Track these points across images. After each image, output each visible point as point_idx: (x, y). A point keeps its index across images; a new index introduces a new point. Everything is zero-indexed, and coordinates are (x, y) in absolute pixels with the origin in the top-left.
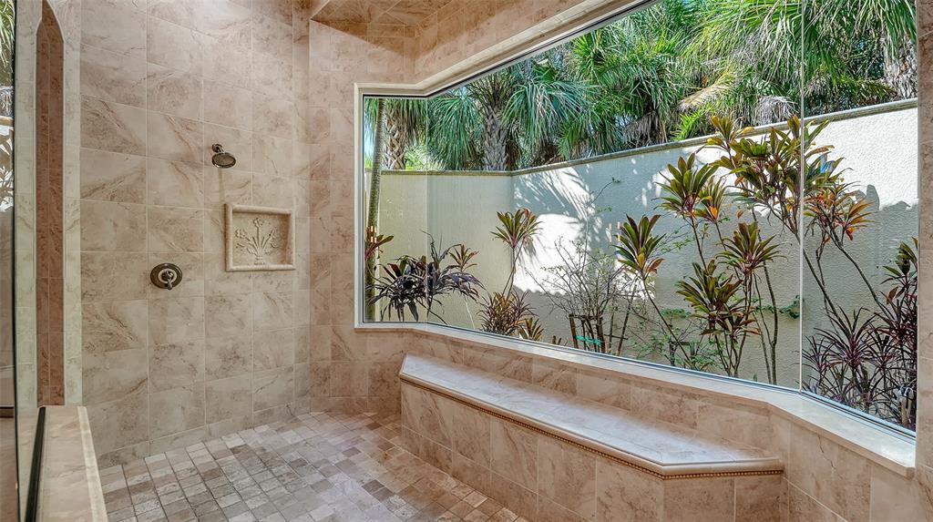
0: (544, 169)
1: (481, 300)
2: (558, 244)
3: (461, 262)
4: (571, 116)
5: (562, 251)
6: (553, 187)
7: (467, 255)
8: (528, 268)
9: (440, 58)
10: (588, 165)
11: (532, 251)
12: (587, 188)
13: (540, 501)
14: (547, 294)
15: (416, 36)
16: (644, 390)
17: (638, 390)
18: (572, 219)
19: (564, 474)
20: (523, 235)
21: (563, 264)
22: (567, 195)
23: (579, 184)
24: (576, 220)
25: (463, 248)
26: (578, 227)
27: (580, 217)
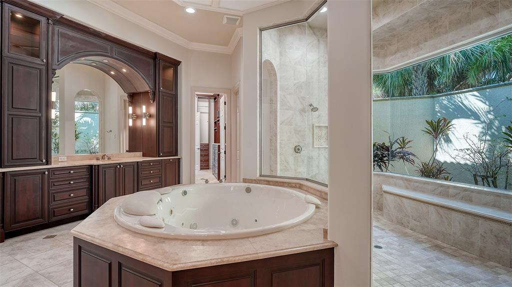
0: (456, 94)
1: (416, 164)
2: (465, 137)
3: (403, 146)
4: (477, 58)
5: (468, 140)
6: (462, 103)
7: (406, 142)
8: (445, 149)
9: (398, 59)
10: (488, 90)
11: (448, 140)
12: (487, 103)
13: (454, 237)
14: (459, 163)
15: (386, 48)
16: (508, 200)
17: (505, 200)
18: (477, 121)
19: (464, 226)
20: (442, 131)
21: (469, 147)
22: (473, 108)
23: (482, 101)
24: (479, 122)
25: (403, 138)
26: (481, 126)
27: (482, 120)
